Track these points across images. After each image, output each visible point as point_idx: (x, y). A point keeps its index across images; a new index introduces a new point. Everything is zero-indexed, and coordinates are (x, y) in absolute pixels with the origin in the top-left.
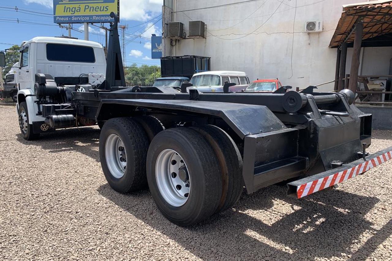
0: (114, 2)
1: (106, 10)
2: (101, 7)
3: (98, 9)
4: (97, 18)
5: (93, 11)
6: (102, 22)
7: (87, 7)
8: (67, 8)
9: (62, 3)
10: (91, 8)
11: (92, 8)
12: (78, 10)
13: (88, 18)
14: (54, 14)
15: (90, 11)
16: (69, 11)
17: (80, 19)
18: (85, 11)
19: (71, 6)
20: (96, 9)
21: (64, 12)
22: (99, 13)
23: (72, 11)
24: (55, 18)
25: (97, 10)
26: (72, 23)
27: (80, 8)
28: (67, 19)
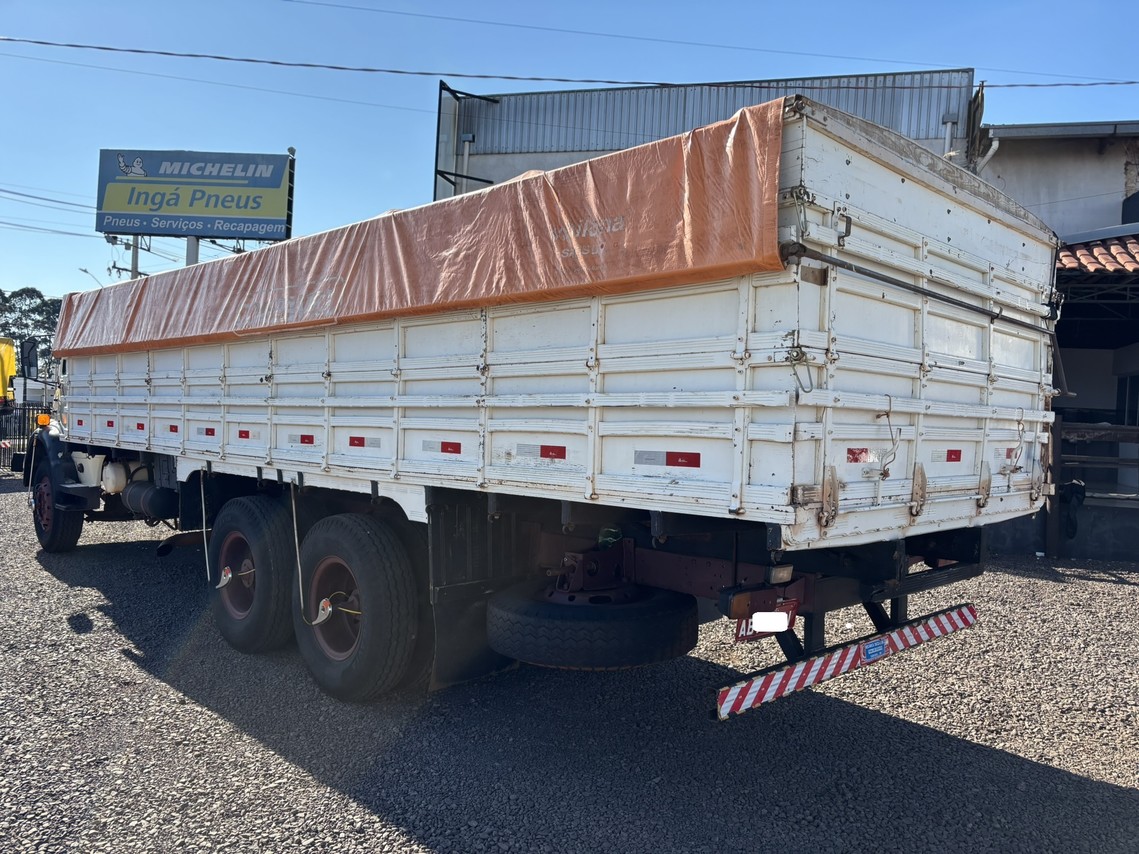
0: (278, 186)
1: (255, 205)
2: (240, 197)
3: (232, 201)
4: (227, 226)
5: (216, 206)
6: (240, 238)
7: (199, 195)
8: (140, 194)
9: (125, 178)
10: (210, 197)
11: (213, 199)
12: (172, 202)
13: (200, 225)
14: (100, 206)
15: (207, 205)
16: (145, 203)
17: (174, 226)
18: (191, 205)
19: (152, 189)
20: (224, 201)
21: (130, 202)
22: (235, 213)
23: (153, 203)
24: (100, 218)
25: (226, 204)
26: (150, 235)
27: (178, 196)
28: (137, 223)
